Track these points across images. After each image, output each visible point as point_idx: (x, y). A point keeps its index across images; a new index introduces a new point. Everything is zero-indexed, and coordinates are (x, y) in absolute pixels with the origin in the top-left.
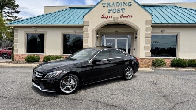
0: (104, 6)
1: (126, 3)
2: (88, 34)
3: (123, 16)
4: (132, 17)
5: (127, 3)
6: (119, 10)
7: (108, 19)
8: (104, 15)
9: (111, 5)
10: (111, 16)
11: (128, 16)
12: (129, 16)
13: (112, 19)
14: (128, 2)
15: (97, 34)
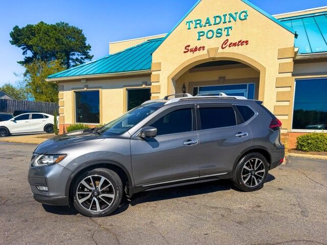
0: (189, 29)
1: (234, 15)
2: (159, 87)
3: (228, 44)
4: (247, 44)
5: (238, 15)
6: (220, 31)
7: (197, 53)
8: (189, 46)
9: (204, 25)
10: (204, 47)
11: (239, 42)
12: (241, 43)
13: (205, 52)
14: (239, 13)
15: (184, 85)
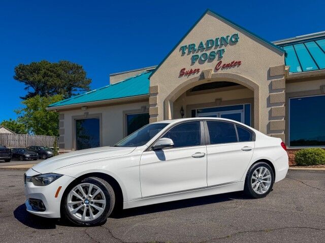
0: (183, 53)
1: (226, 38)
2: (157, 109)
3: (222, 65)
4: (239, 65)
5: (229, 38)
6: (213, 54)
8: (184, 69)
9: (198, 48)
10: (198, 70)
11: (232, 63)
12: (234, 64)
13: (199, 74)
14: (230, 36)
15: (182, 108)
